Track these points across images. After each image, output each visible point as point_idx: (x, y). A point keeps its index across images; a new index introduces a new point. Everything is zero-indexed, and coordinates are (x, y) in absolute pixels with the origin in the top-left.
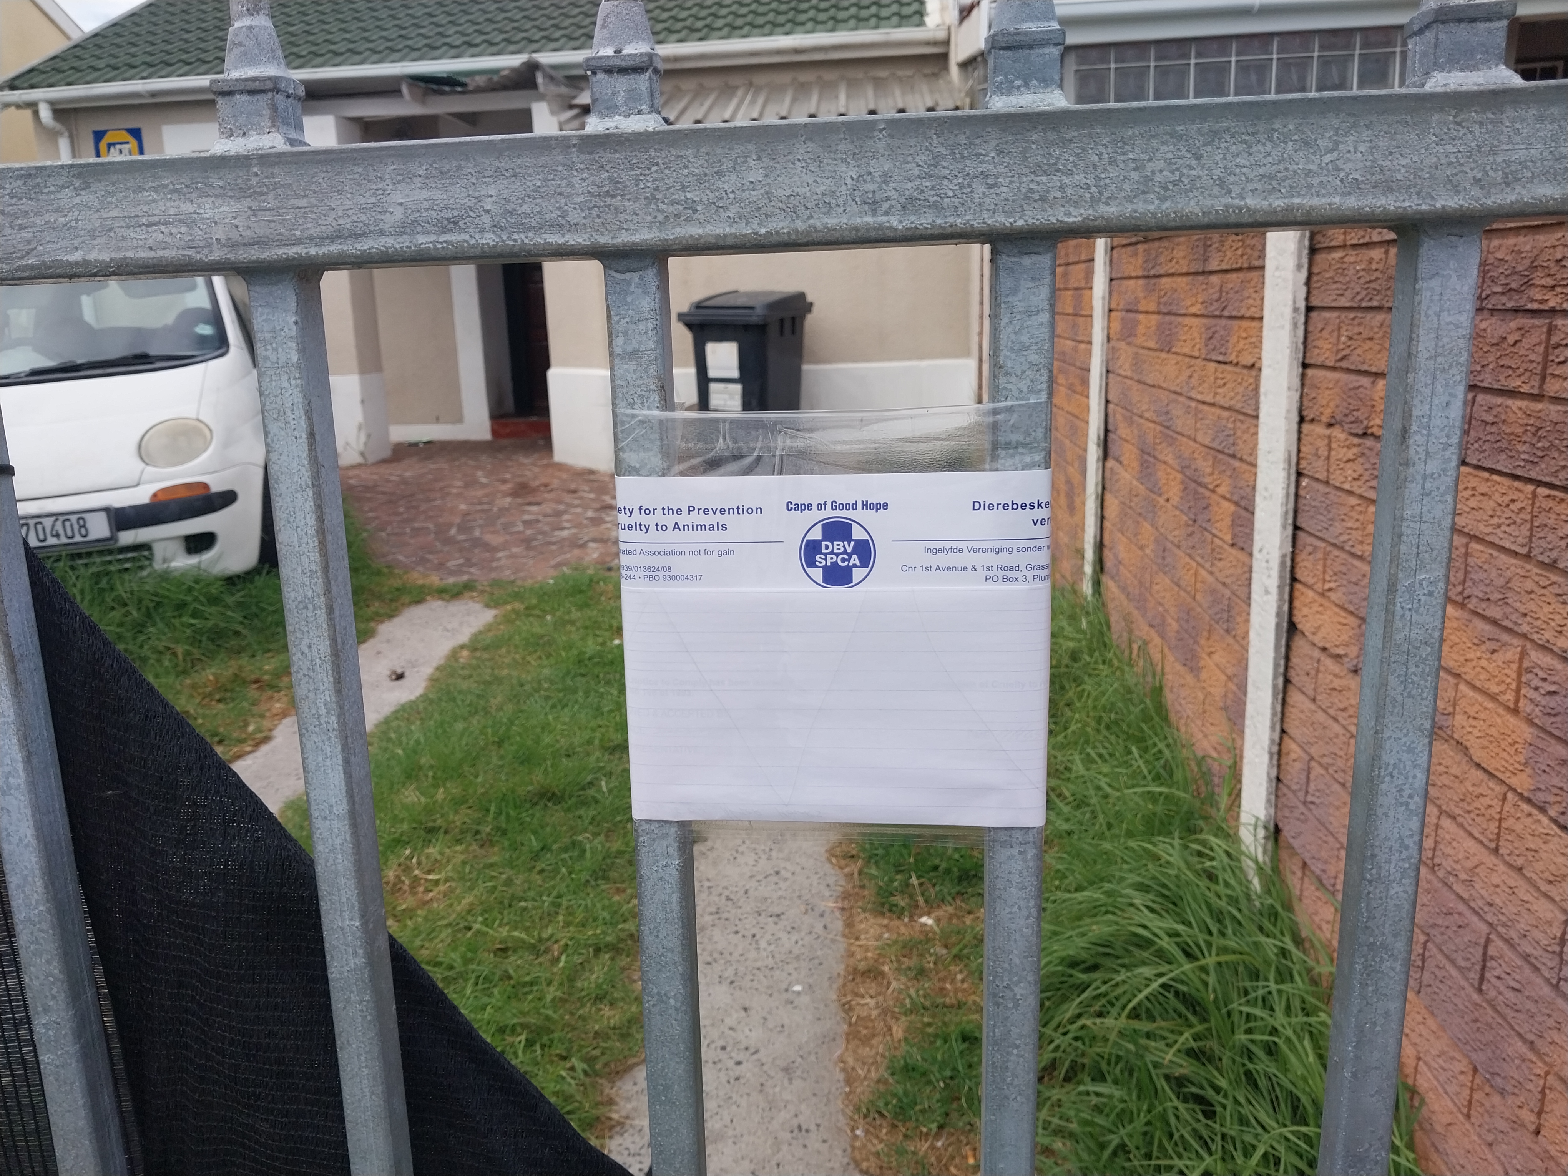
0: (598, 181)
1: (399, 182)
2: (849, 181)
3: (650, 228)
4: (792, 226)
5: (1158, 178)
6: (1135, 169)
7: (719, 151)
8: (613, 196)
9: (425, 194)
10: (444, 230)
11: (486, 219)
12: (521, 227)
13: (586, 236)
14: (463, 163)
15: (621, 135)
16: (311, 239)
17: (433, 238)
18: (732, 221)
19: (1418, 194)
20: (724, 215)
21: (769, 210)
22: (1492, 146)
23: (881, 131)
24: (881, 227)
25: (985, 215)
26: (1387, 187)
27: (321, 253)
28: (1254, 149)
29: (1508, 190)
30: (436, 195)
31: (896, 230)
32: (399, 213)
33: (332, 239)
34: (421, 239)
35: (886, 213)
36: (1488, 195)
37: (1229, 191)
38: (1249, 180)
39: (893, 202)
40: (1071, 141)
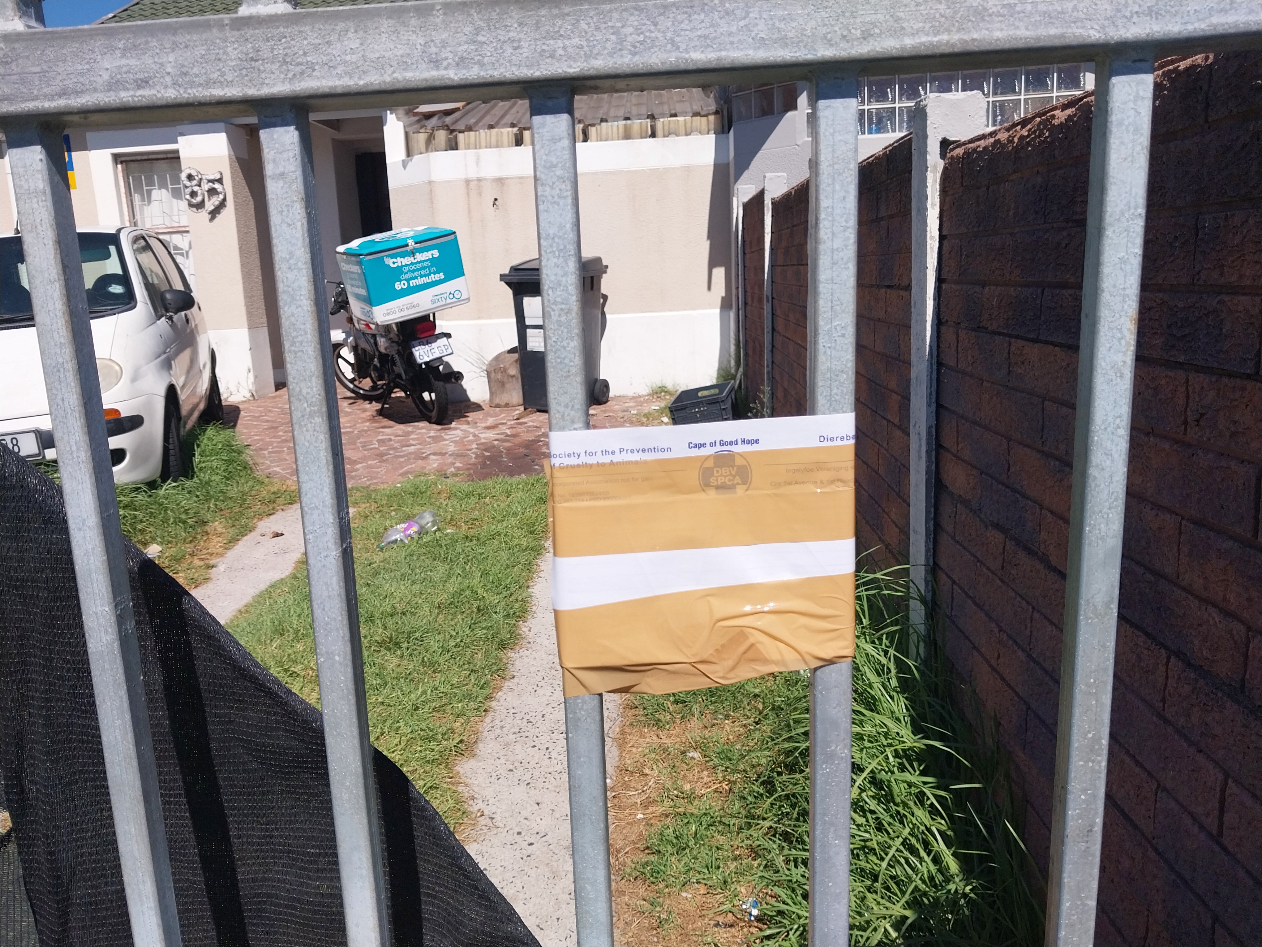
0: (245, 50)
1: (105, 54)
2: (419, 47)
3: (283, 82)
4: (382, 79)
5: (629, 39)
6: (613, 34)
7: (327, 26)
8: (256, 61)
9: (124, 62)
10: (139, 87)
11: (168, 79)
12: (192, 84)
13: (239, 89)
14: (149, 39)
15: (259, 17)
16: (45, 96)
17: (131, 93)
18: (340, 77)
19: (805, 47)
20: (334, 72)
21: (366, 68)
22: (852, 12)
23: (438, 11)
24: (442, 78)
25: (514, 69)
26: (784, 41)
27: (52, 106)
28: (693, 17)
29: (865, 42)
30: (133, 62)
31: (453, 80)
32: (106, 76)
33: (60, 96)
34: (123, 94)
35: (446, 68)
36: (852, 46)
37: (678, 48)
38: (691, 40)
39: (450, 61)
40: (568, 15)
